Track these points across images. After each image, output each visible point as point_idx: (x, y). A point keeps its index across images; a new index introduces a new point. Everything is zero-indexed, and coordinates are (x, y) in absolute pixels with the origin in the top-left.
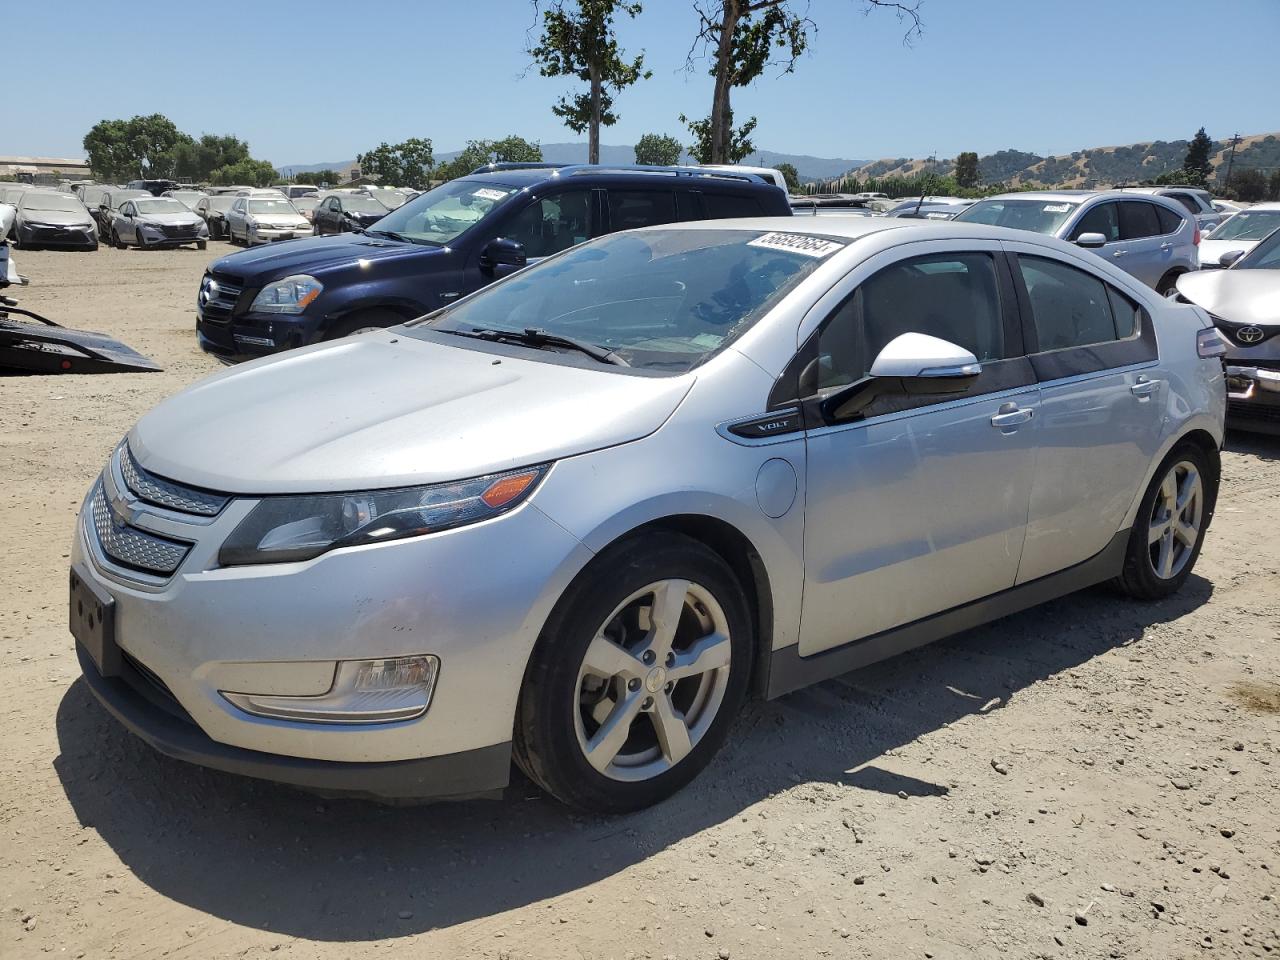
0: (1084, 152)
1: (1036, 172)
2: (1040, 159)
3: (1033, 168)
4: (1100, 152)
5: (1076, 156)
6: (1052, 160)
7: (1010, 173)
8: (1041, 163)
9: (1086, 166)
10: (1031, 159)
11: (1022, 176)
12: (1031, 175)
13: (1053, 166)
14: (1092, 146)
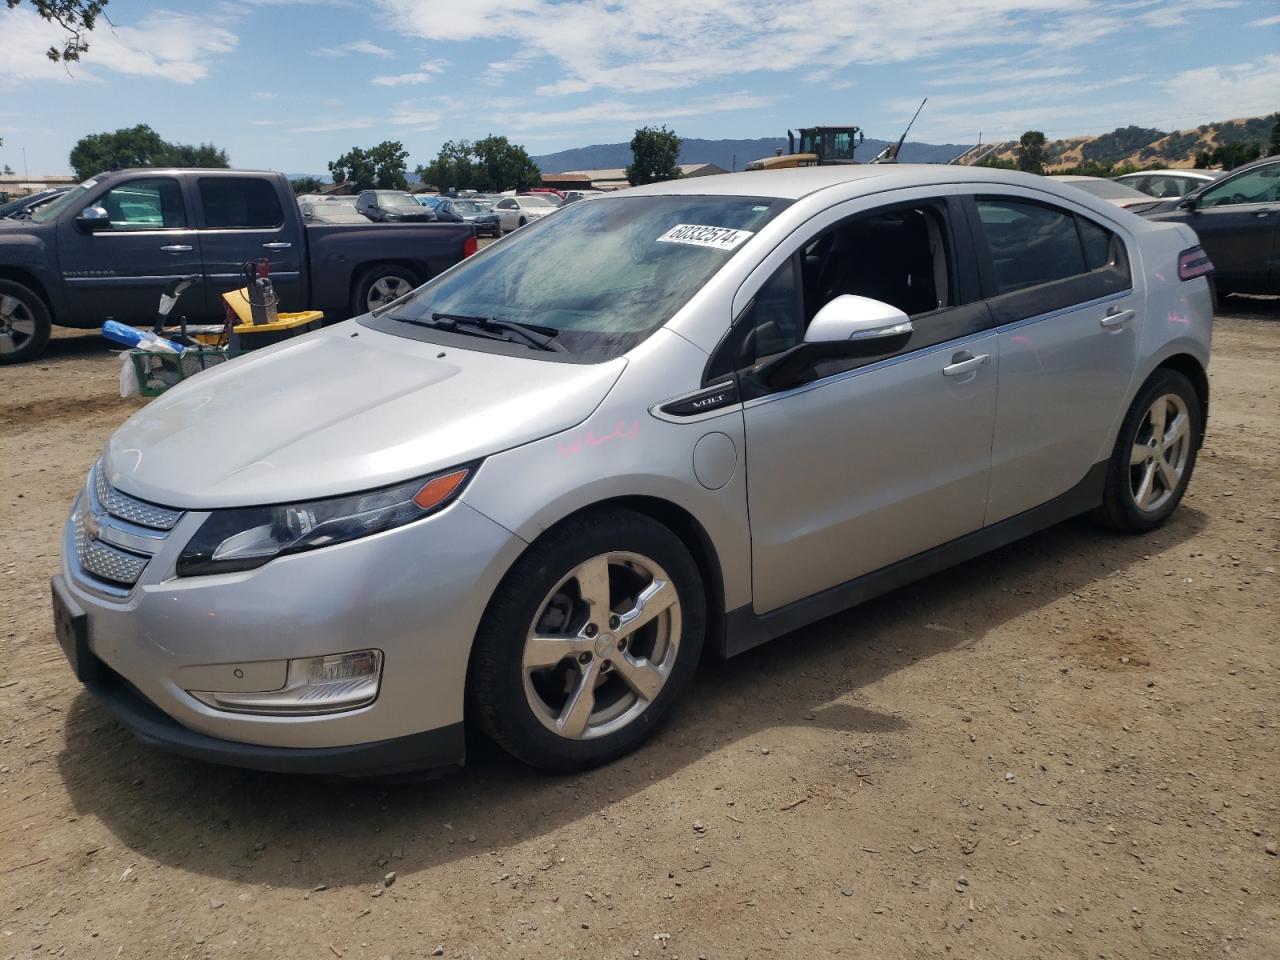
0: (1212, 125)
1: (1158, 149)
2: (1163, 135)
3: (1155, 145)
4: (1230, 124)
5: (1204, 129)
6: (1176, 134)
7: (1129, 151)
8: (1166, 139)
9: (1214, 139)
10: (1154, 135)
11: (1143, 154)
12: (1152, 152)
13: (1178, 141)
14: (1222, 119)
